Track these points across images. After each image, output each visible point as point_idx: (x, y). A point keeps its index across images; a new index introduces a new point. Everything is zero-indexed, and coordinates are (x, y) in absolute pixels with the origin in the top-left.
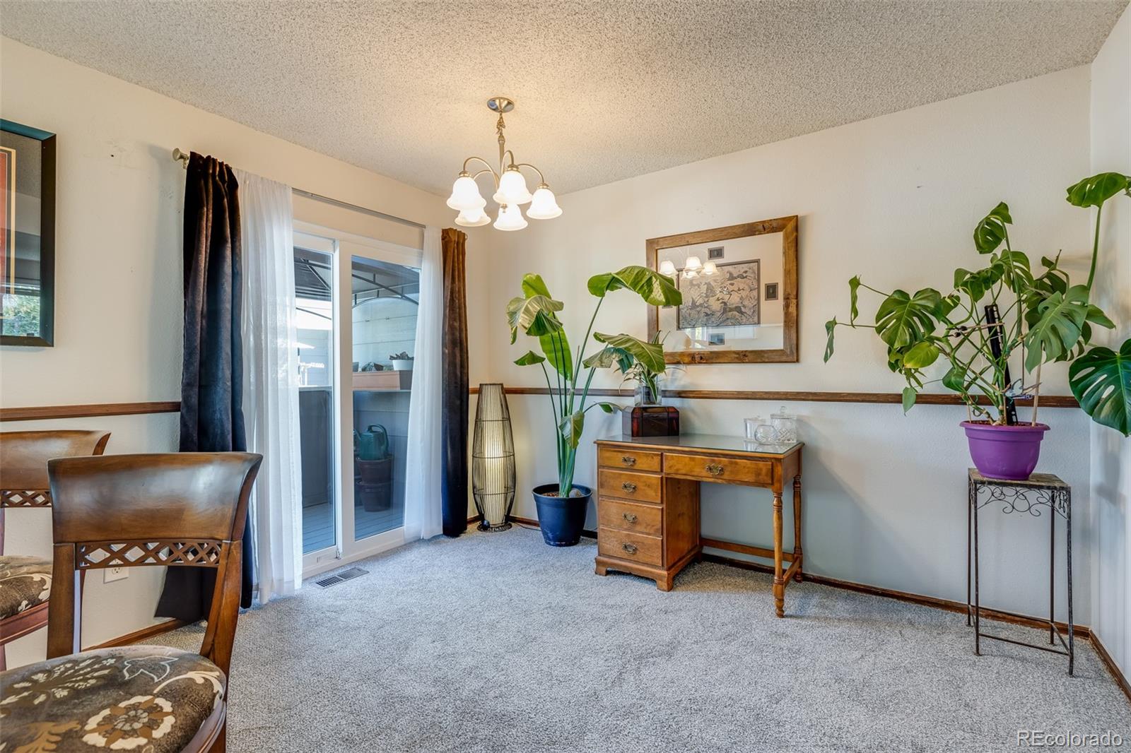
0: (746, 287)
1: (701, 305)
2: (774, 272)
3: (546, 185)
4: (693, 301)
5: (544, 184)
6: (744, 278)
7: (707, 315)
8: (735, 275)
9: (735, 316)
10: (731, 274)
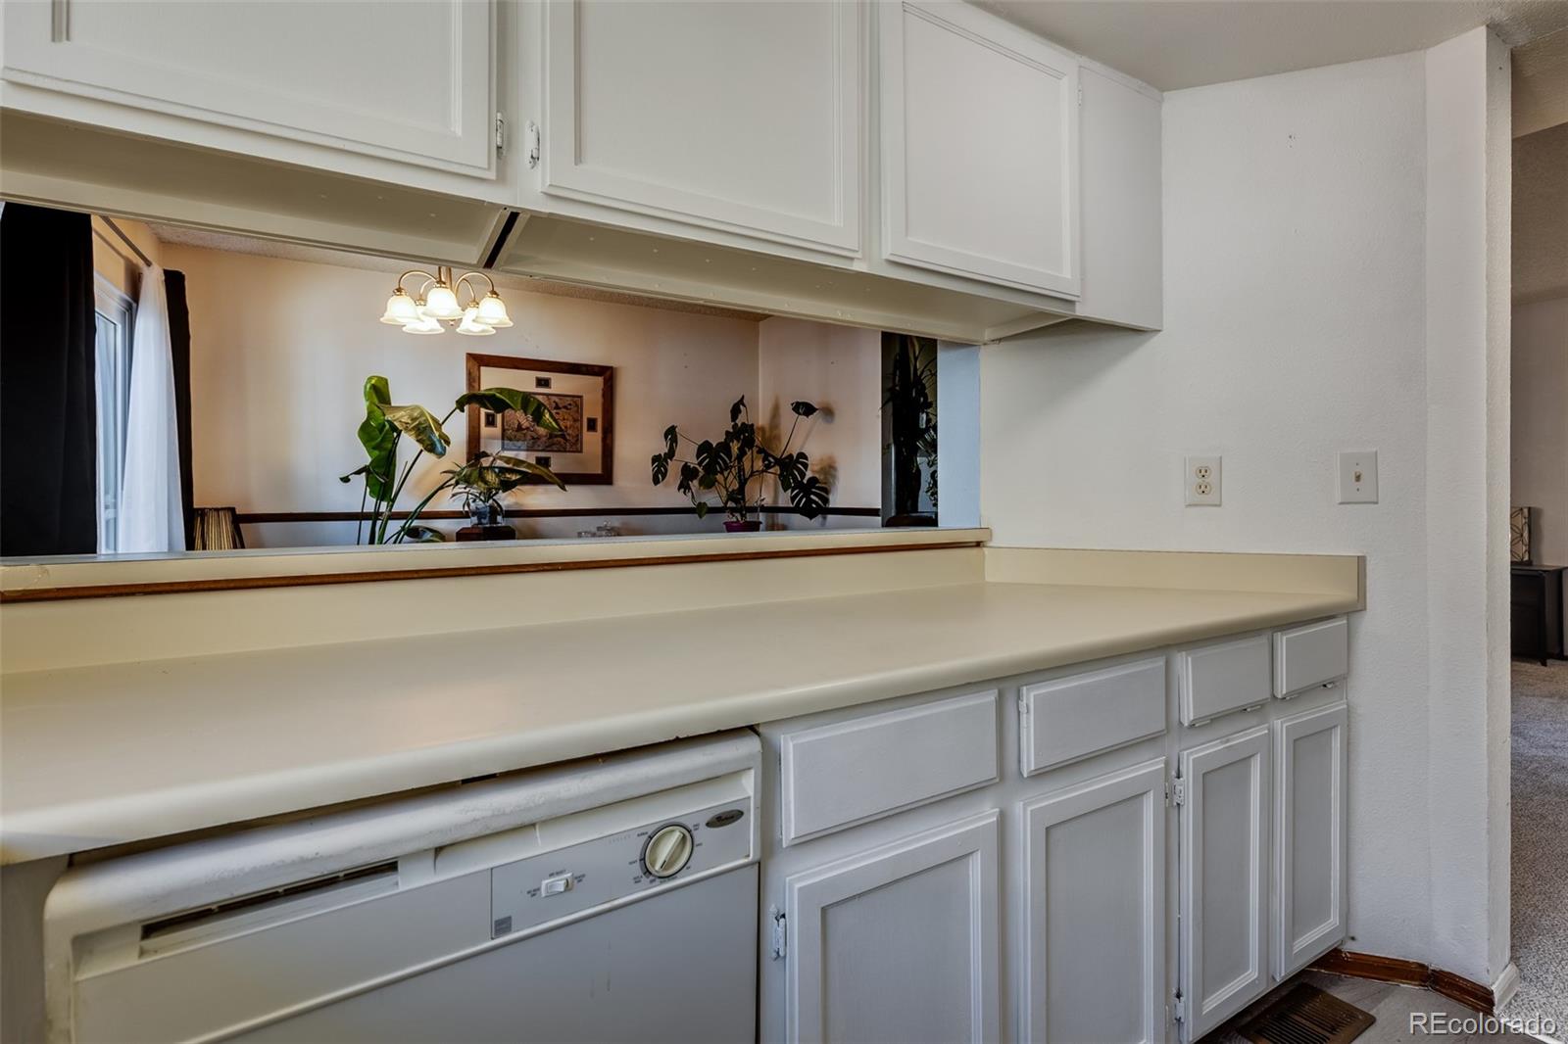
0: (571, 418)
1: (527, 428)
2: (592, 409)
3: (495, 293)
4: (519, 423)
5: (494, 292)
6: (568, 409)
7: (533, 438)
8: (561, 406)
9: (560, 442)
10: (557, 404)
